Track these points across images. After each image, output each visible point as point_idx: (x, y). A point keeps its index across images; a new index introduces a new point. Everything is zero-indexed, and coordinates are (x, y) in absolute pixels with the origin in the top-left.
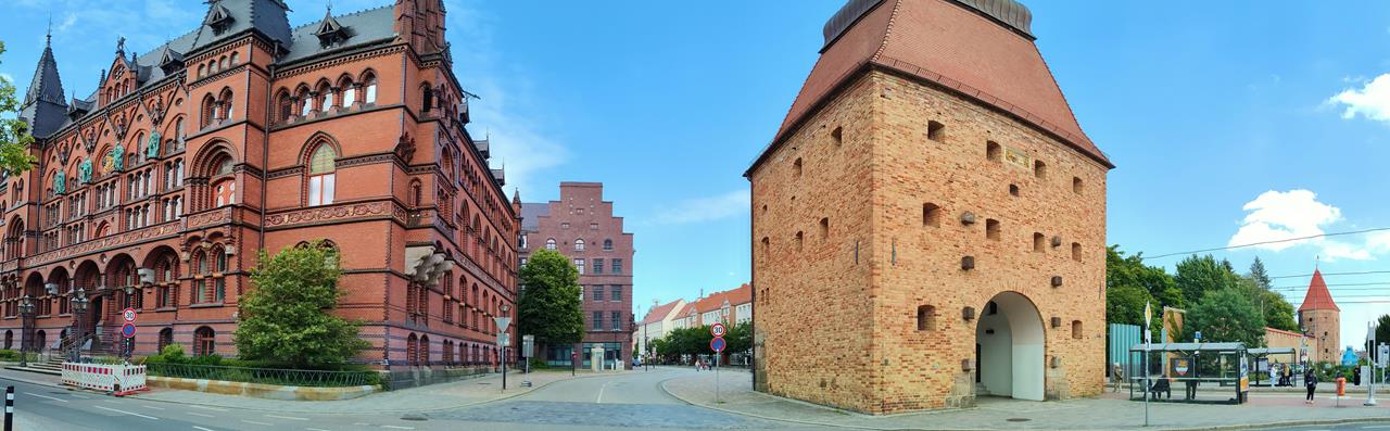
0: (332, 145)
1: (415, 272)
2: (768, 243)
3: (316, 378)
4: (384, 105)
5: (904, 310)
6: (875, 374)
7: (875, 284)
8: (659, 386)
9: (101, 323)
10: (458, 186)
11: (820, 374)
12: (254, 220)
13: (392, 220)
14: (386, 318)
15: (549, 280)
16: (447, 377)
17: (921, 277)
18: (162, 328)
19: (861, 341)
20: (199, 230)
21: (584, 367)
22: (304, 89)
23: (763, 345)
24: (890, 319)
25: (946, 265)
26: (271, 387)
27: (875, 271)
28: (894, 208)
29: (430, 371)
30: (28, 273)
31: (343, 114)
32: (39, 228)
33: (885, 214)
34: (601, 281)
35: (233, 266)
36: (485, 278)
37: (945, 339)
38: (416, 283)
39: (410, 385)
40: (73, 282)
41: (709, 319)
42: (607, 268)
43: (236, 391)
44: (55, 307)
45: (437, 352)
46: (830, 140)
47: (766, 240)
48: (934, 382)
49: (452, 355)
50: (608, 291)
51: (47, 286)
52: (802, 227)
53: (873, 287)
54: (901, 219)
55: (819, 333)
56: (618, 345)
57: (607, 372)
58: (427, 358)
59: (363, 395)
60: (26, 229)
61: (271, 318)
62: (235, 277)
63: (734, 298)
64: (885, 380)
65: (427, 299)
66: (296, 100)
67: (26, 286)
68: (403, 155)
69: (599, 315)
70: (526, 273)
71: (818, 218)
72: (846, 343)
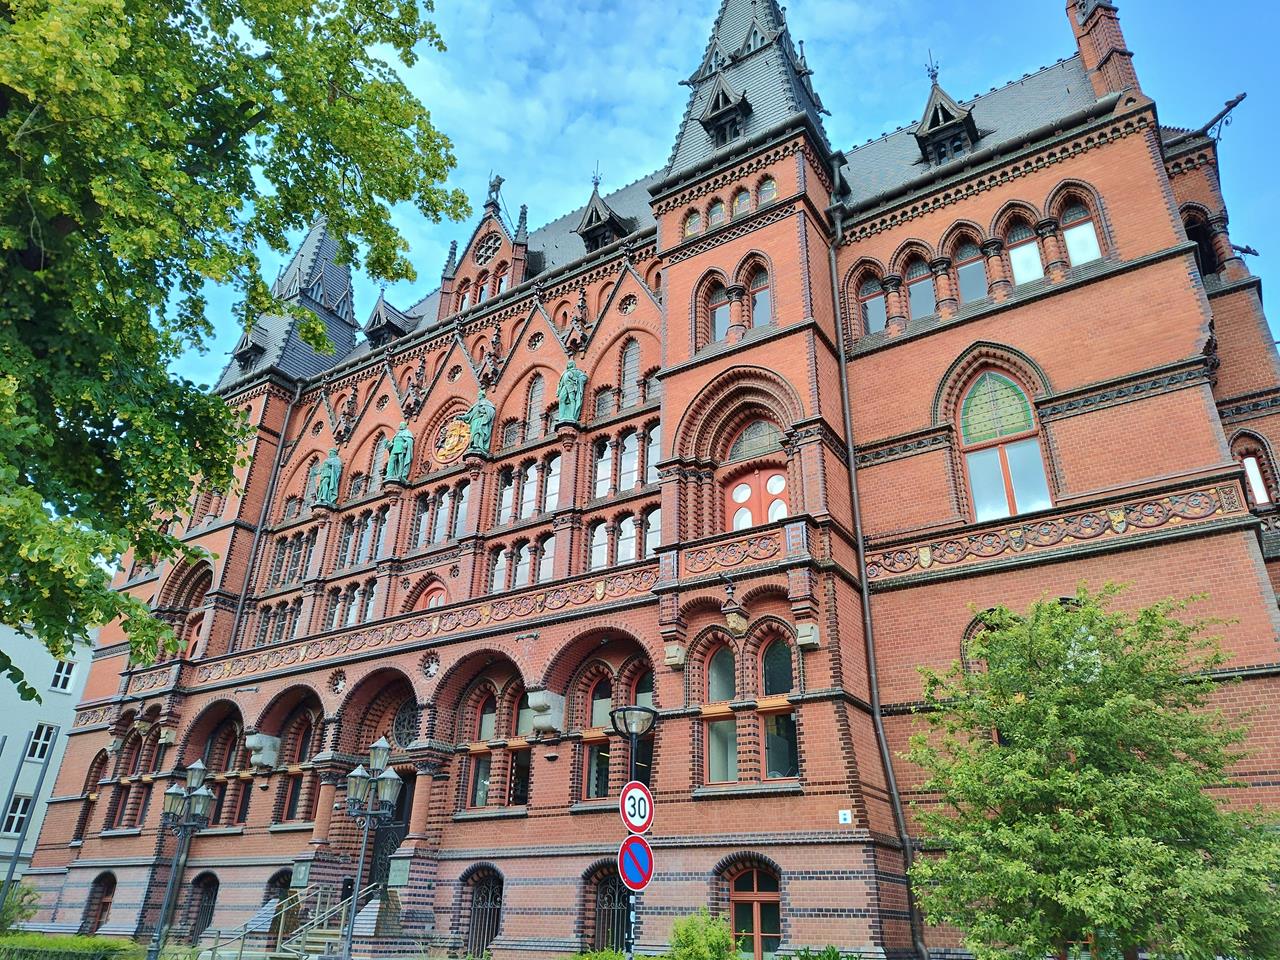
0: (1019, 371)
9: (406, 848)
12: (848, 562)
18: (589, 863)
20: (716, 583)
22: (913, 257)
30: (198, 705)
31: (1021, 299)
32: (250, 590)
35: (818, 678)
40: (331, 730)
44: (262, 801)
51: (251, 741)
60: (215, 586)
62: (830, 707)
66: (897, 282)
67: (186, 741)
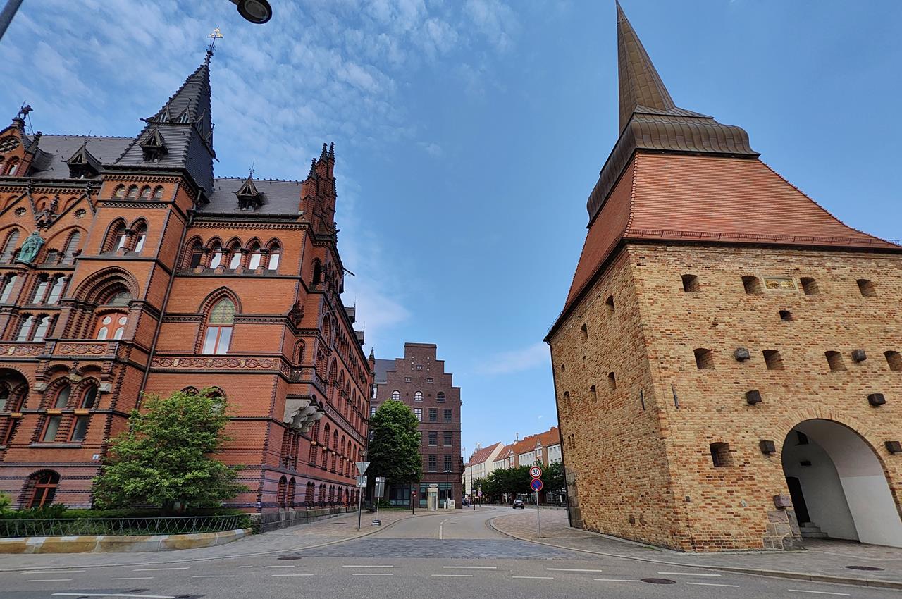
0: (234, 302)
1: (291, 421)
2: (568, 396)
3: (190, 525)
4: (283, 273)
5: (696, 449)
6: (679, 511)
7: (663, 427)
8: (487, 523)
10: (332, 349)
11: (628, 510)
12: (141, 359)
13: (279, 375)
14: (264, 463)
15: (395, 427)
16: (308, 518)
17: (707, 416)
19: (659, 479)
20: (70, 359)
21: (421, 506)
22: (217, 243)
23: (574, 485)
24: (684, 457)
25: (730, 403)
26: (136, 538)
27: (660, 416)
28: (667, 358)
29: (294, 512)
31: (248, 275)
33: (661, 365)
34: (435, 427)
35: (105, 404)
36: (344, 426)
37: (747, 474)
38: (291, 430)
39: (277, 527)
41: (527, 460)
42: (441, 415)
43: (87, 548)
45: (301, 494)
46: (605, 306)
47: (566, 394)
48: (745, 519)
49: (313, 496)
50: (441, 436)
52: (592, 381)
53: (661, 430)
54: (676, 367)
55: (621, 473)
56: (450, 485)
57: (441, 512)
58: (293, 499)
59: (235, 539)
61: (150, 462)
62: (105, 416)
63: (545, 440)
64: (689, 517)
65: (298, 444)
66: (207, 251)
68: (294, 319)
69: (433, 457)
70: (375, 420)
71: (606, 373)
72: (646, 481)
